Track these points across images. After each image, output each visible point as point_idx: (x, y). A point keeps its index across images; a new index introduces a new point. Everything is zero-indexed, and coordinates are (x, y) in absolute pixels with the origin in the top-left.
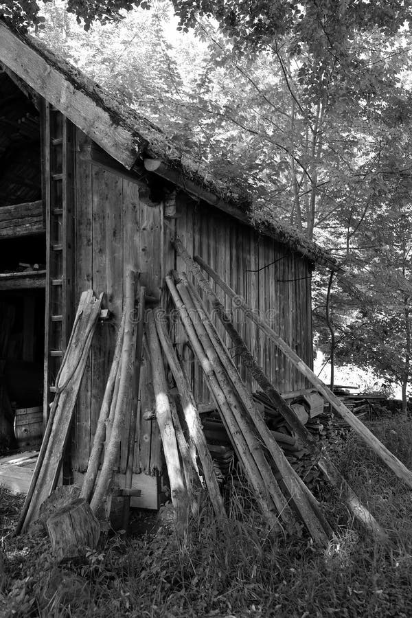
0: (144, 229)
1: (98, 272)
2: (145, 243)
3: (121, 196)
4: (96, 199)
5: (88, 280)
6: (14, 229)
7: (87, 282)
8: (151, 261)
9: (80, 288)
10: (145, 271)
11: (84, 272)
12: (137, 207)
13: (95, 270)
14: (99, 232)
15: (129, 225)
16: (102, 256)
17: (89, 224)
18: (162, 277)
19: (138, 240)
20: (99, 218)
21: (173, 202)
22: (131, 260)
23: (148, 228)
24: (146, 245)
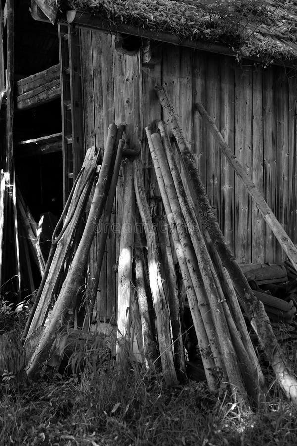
0: (127, 80)
1: (98, 128)
2: (128, 95)
3: (111, 48)
4: (95, 55)
5: (92, 138)
6: (46, 93)
7: (92, 139)
8: (132, 113)
9: (88, 145)
10: (129, 123)
11: (90, 130)
12: (122, 57)
13: (96, 127)
14: (98, 88)
15: (118, 77)
16: (100, 112)
17: (92, 80)
18: (142, 129)
19: (124, 92)
20: (98, 73)
21: (148, 48)
22: (120, 113)
23: (130, 78)
24: (129, 97)
